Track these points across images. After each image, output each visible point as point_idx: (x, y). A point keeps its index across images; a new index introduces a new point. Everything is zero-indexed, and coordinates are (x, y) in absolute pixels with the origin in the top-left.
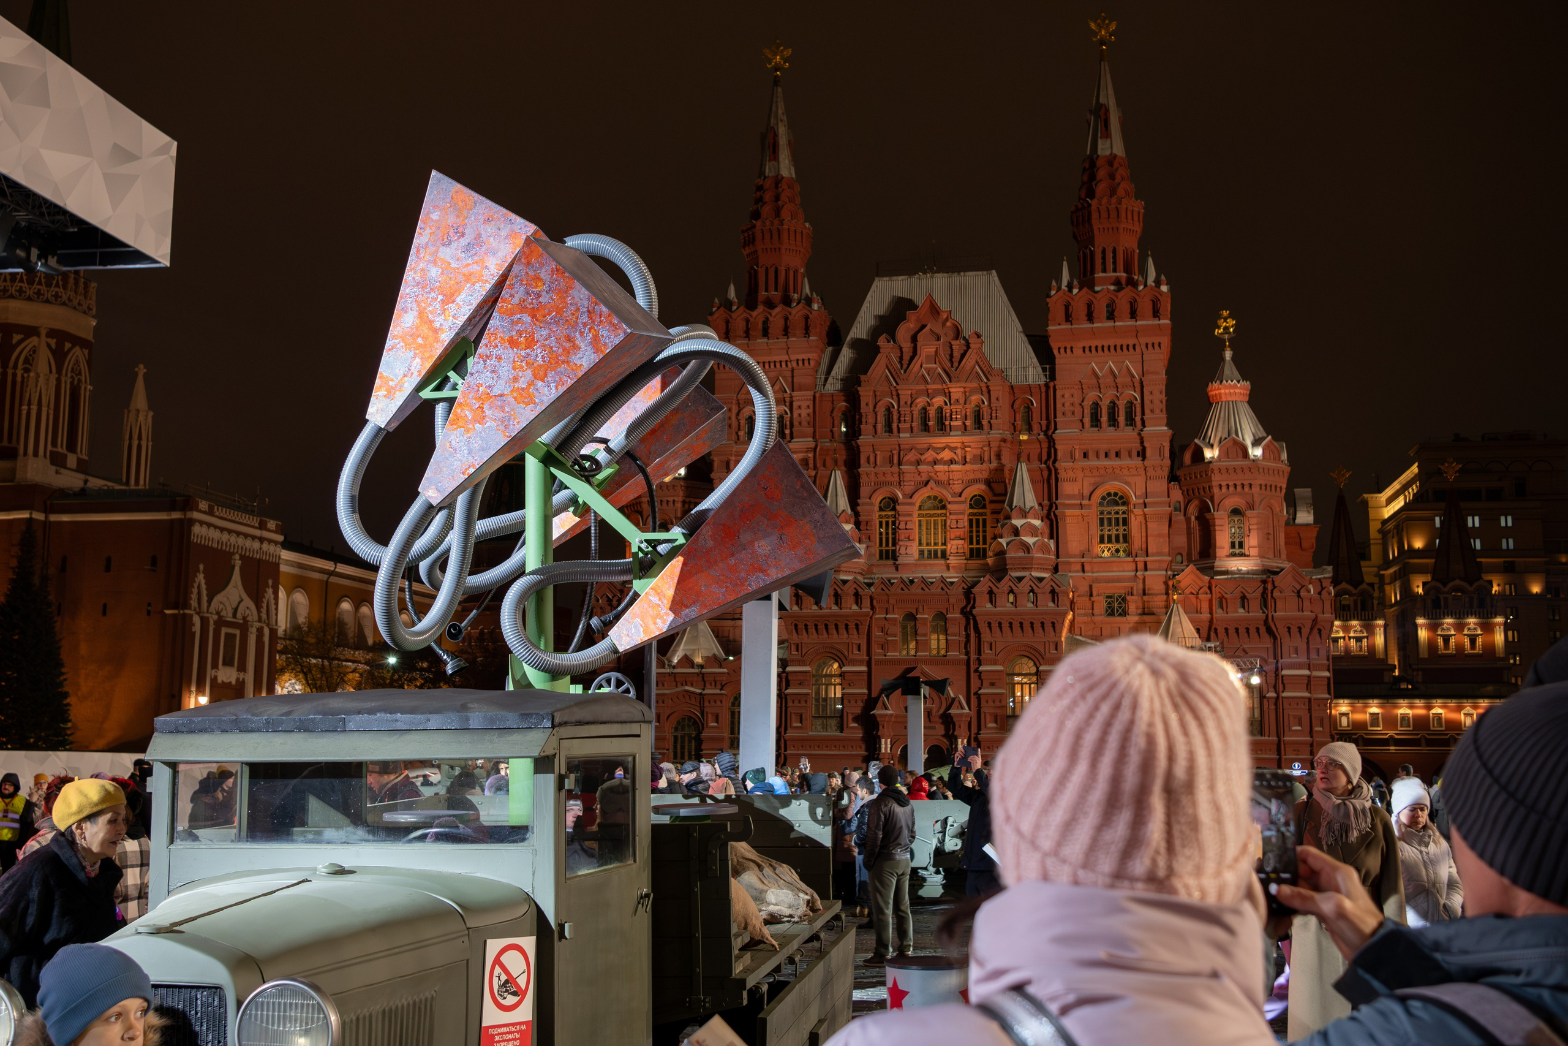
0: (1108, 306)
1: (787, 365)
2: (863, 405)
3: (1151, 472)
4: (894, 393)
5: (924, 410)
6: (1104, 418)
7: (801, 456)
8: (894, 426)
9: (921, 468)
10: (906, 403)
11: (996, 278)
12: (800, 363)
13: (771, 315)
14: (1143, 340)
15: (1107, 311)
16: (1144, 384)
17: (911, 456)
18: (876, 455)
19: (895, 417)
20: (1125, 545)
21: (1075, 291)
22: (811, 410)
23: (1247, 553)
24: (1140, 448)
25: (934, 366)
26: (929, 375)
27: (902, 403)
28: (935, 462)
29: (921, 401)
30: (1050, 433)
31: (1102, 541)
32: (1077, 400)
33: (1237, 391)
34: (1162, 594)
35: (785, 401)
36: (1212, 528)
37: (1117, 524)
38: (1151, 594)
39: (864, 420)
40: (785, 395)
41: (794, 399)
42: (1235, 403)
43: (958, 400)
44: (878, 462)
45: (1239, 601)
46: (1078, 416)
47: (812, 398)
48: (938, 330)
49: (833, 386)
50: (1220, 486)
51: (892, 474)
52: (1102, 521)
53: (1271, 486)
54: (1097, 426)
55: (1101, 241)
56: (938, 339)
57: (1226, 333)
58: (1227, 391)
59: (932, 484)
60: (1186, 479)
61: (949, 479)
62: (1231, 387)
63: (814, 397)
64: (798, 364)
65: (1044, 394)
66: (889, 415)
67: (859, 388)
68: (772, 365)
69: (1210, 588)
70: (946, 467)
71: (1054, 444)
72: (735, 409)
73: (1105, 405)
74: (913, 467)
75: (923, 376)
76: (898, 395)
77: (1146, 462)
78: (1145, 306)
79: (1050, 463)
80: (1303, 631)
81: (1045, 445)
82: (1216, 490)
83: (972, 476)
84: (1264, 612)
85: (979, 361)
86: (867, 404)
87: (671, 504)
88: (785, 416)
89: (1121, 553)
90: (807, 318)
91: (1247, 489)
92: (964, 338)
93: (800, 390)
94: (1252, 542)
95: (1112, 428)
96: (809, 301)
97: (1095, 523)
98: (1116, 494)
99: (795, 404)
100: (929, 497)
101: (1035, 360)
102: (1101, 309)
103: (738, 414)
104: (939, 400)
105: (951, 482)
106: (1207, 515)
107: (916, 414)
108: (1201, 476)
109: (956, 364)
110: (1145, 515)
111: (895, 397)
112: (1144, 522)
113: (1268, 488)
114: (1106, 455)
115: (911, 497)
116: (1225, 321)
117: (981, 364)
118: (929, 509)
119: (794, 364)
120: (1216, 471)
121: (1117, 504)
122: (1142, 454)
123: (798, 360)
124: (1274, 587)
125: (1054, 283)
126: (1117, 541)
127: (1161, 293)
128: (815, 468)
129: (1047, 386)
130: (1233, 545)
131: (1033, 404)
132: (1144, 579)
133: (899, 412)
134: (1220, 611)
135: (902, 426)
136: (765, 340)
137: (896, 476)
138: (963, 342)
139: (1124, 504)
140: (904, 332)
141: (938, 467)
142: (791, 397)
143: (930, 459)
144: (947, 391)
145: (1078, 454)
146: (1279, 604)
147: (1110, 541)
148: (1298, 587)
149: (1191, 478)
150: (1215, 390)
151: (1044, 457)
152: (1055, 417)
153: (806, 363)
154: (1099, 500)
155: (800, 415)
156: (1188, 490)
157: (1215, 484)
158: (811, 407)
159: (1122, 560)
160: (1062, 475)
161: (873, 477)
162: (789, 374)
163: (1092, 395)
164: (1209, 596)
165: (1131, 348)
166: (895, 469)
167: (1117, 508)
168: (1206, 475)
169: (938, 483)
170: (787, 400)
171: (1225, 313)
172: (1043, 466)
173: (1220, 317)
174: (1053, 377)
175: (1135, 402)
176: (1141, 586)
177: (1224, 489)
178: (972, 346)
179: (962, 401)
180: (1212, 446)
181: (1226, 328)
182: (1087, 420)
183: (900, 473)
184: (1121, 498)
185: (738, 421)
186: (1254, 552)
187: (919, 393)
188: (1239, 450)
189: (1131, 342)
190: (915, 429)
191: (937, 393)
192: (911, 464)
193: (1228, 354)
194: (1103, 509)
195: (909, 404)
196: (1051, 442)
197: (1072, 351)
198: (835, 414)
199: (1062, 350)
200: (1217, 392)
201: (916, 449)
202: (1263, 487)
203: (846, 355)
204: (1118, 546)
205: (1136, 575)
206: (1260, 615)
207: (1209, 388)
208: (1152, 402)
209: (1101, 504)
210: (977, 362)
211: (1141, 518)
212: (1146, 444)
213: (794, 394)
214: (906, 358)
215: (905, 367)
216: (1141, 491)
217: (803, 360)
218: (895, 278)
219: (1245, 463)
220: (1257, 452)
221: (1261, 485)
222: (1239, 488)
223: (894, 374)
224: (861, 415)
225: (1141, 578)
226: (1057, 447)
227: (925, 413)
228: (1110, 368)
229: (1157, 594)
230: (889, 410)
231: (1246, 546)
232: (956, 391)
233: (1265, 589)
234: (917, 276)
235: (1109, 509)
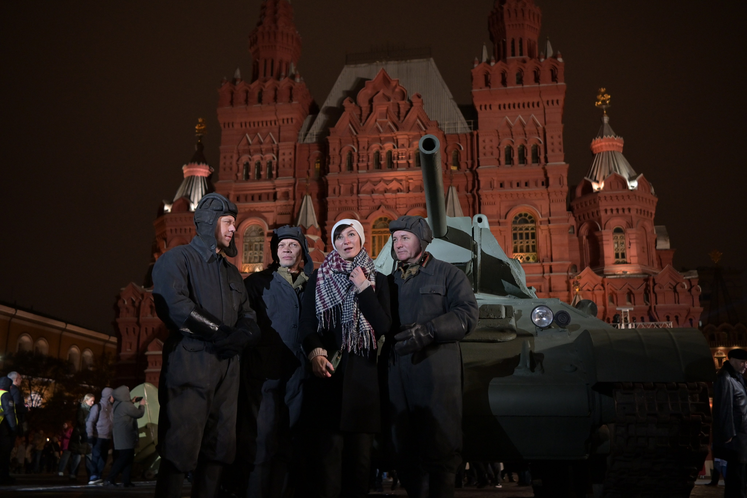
0: (517, 75)
1: (275, 124)
2: (331, 149)
3: (553, 197)
4: (355, 140)
5: (378, 154)
6: (516, 157)
7: (284, 189)
8: (355, 165)
9: (375, 196)
10: (364, 148)
11: (433, 63)
12: (285, 121)
13: (264, 86)
14: (545, 99)
15: (517, 79)
16: (547, 130)
17: (368, 187)
18: (340, 187)
19: (356, 158)
20: (534, 254)
21: (493, 64)
22: (292, 156)
23: (628, 261)
24: (544, 179)
25: (385, 120)
26: (381, 127)
27: (361, 147)
28: (386, 191)
29: (375, 147)
30: (474, 168)
31: (515, 251)
32: (495, 144)
33: (615, 143)
34: (564, 291)
35: (273, 150)
36: (600, 243)
37: (527, 238)
38: (556, 291)
39: (331, 161)
40: (274, 146)
41: (280, 148)
42: (613, 152)
43: (403, 145)
44: (342, 192)
45: (626, 296)
46: (496, 156)
47: (293, 147)
48: (389, 93)
49: (311, 139)
50: (606, 211)
51: (353, 201)
52: (515, 236)
53: (644, 211)
54: (510, 164)
55: (510, 34)
56: (389, 100)
57: (604, 104)
58: (607, 143)
59: (382, 208)
60: (578, 208)
61: (396, 204)
62: (610, 140)
63: (295, 147)
64: (283, 122)
65: (469, 141)
66: (351, 158)
67: (328, 137)
68: (265, 124)
69: (603, 285)
70: (394, 195)
71: (477, 176)
72: (235, 157)
73: (516, 148)
74: (369, 196)
75: (377, 128)
76: (358, 142)
77: (549, 189)
78: (546, 74)
79: (475, 191)
80: (680, 318)
81: (470, 179)
82: (602, 214)
83: (413, 202)
84: (647, 305)
85: (420, 116)
86: (334, 150)
87: (188, 231)
88: (273, 161)
89: (531, 260)
90: (291, 89)
91: (626, 212)
92: (409, 100)
93: (285, 141)
94: (632, 252)
95: (522, 165)
96: (293, 77)
97: (510, 236)
98: (526, 215)
99: (281, 152)
100: (381, 219)
101: (462, 118)
102: (512, 76)
103: (238, 160)
104: (388, 146)
105: (398, 206)
106: (597, 234)
107: (371, 156)
108: (590, 204)
109: (402, 118)
110: (549, 230)
111: (355, 144)
112: (548, 235)
113: (643, 212)
114: (518, 185)
115: (366, 218)
116: (603, 96)
117: (421, 118)
118: (382, 228)
119: (281, 122)
120: (602, 199)
121: (526, 222)
122: (546, 183)
123: (283, 120)
124: (655, 284)
125: (476, 59)
126: (528, 251)
127: (558, 63)
128: (294, 199)
129: (472, 135)
130: (617, 256)
131: (461, 148)
132: (550, 280)
133: (358, 155)
134: (611, 304)
135: (360, 165)
136: (260, 105)
137: (355, 202)
138: (408, 102)
139: (532, 222)
140: (363, 96)
141: (388, 195)
142: (278, 147)
143: (382, 189)
144: (395, 138)
145: (496, 184)
146: (660, 298)
147: (522, 251)
148: (674, 284)
149: (582, 206)
150: (598, 143)
151: (470, 188)
152: (478, 156)
153: (290, 121)
154: (513, 219)
155: (284, 160)
156: (579, 217)
157: (602, 208)
158: (293, 153)
159: (532, 264)
160: (484, 200)
161: (337, 203)
162: (277, 130)
163: (505, 142)
164: (603, 291)
165: (535, 105)
166: (354, 197)
167: (527, 225)
168: (595, 202)
169: (388, 207)
170: (275, 149)
171: (603, 90)
172: (469, 194)
173: (598, 93)
174: (476, 127)
175: (539, 145)
176: (547, 285)
177: (609, 213)
178: (414, 104)
179: (407, 145)
180: (598, 182)
181: (604, 102)
182: (503, 159)
183: (359, 200)
184: (530, 217)
185: (238, 165)
186: (634, 260)
187: (375, 140)
188: (620, 184)
189: (536, 100)
190: (371, 167)
191: (387, 140)
192: (367, 193)
193: (606, 119)
194: (516, 226)
195: (366, 148)
196: (475, 175)
197: (490, 108)
198: (311, 158)
199: (483, 107)
200: (599, 145)
201: (371, 182)
202: (639, 211)
203: (321, 118)
204: (528, 255)
205: (543, 276)
206: (644, 306)
207: (593, 143)
208: (552, 144)
209: (514, 222)
210: (418, 117)
211: (546, 232)
212: (549, 175)
213: (280, 144)
214: (365, 115)
215: (363, 121)
216: (545, 211)
217: (288, 119)
218: (359, 65)
219: (625, 192)
220: (633, 185)
221: (637, 210)
222: (621, 212)
223: (355, 126)
224: (329, 158)
225: (548, 278)
226: (480, 178)
227: (379, 156)
228: (520, 120)
229: (561, 291)
230: (351, 155)
231: (628, 256)
232: (402, 137)
233: (647, 286)
234: (375, 63)
235: (520, 226)
